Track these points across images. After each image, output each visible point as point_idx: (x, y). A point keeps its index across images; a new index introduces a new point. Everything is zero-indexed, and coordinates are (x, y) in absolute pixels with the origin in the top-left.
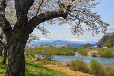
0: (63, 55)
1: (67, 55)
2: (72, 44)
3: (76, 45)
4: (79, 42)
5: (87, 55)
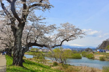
5: (94, 59)
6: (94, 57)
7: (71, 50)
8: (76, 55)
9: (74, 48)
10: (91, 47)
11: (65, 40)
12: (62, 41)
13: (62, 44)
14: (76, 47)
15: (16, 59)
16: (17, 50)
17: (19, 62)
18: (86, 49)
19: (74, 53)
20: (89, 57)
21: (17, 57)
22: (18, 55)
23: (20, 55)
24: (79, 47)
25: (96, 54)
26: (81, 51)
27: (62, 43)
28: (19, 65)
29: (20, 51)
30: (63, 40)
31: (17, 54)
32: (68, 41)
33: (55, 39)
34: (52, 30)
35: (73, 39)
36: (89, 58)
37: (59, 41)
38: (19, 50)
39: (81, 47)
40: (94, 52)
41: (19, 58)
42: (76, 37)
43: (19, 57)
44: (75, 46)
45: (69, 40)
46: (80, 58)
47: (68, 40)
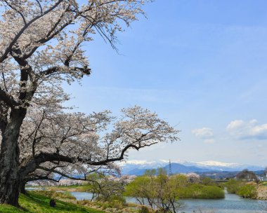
0: (196, 198)
1: (203, 198)
2: (204, 173)
3: (215, 174)
4: (222, 167)
5: (255, 199)
6: (256, 194)
7: (198, 176)
8: (209, 188)
9: (209, 173)
10: (253, 167)
11: (131, 145)
12: (122, 148)
13: (124, 157)
14: (213, 169)
15: (3, 188)
16: (5, 169)
17: (10, 196)
18: (241, 172)
19: (206, 184)
20: (245, 195)
21: (5, 183)
22: (7, 179)
23: (12, 179)
24: (221, 170)
25: (264, 185)
26: (227, 179)
27: (125, 153)
28: (8, 203)
29: (11, 171)
30: (126, 145)
31: (4, 178)
32: (137, 149)
33: (109, 145)
34: (102, 124)
35: (149, 144)
36: (244, 197)
37: (118, 150)
38: (8, 168)
39: (227, 168)
40: (257, 181)
41: (8, 187)
42: (163, 139)
43: (9, 185)
44: (210, 167)
45: (140, 147)
46: (221, 197)
47: (137, 145)
